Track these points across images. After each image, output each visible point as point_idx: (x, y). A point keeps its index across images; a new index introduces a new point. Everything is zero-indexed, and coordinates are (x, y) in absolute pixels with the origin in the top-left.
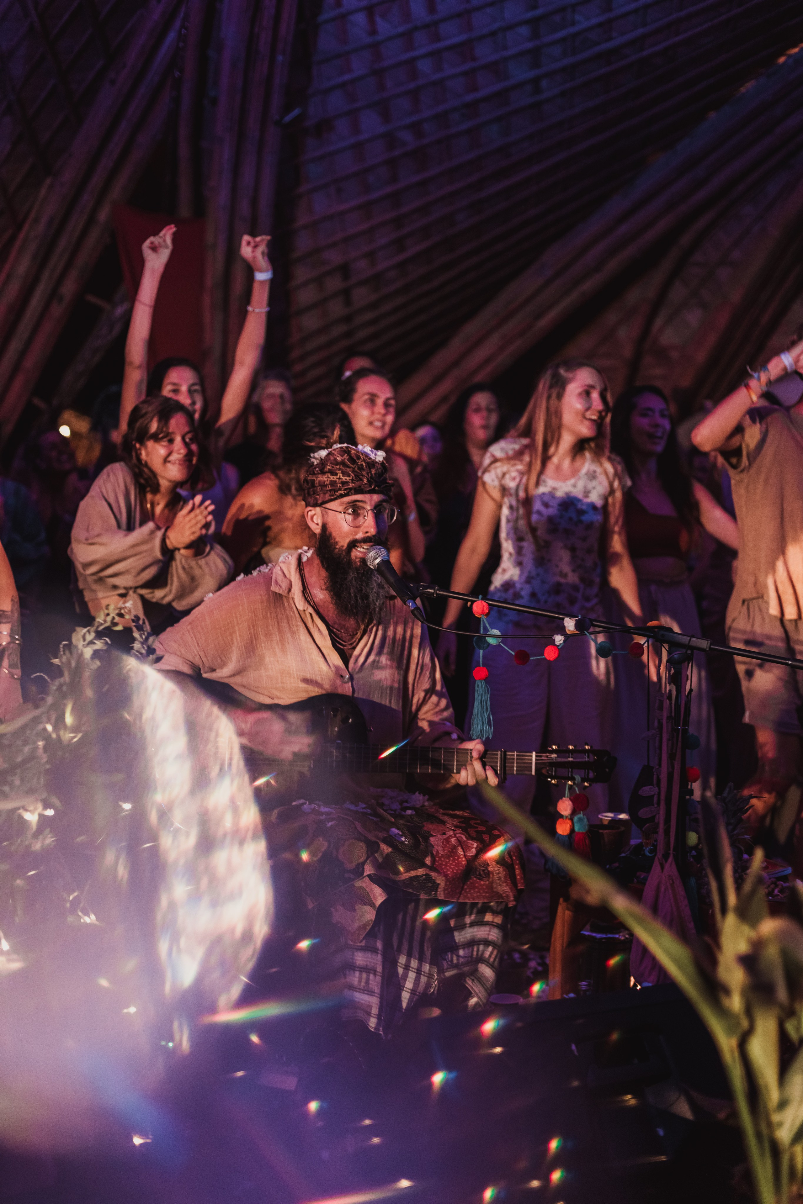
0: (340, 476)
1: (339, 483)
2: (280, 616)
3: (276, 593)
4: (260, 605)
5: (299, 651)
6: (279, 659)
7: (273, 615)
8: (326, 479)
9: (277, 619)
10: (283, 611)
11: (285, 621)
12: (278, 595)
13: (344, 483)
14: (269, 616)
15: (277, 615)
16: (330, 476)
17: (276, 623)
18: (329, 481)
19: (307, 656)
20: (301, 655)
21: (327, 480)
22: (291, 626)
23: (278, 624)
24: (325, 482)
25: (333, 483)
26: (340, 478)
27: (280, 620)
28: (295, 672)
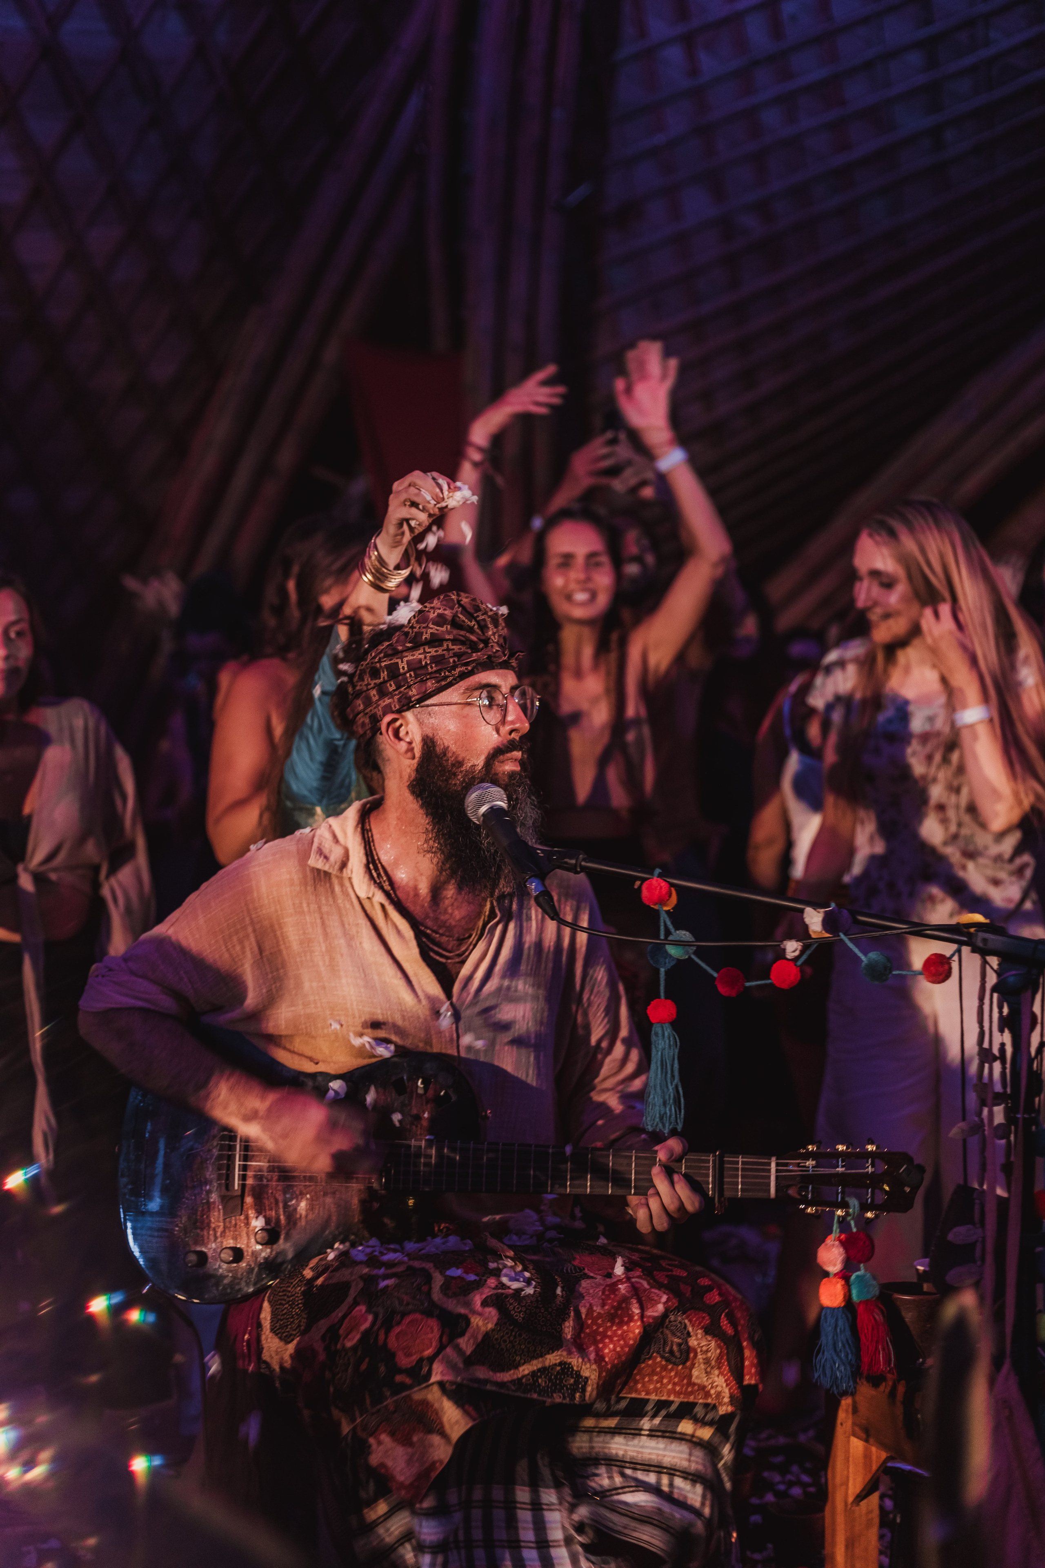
0: (448, 645)
1: (451, 657)
2: (325, 909)
3: (318, 870)
4: (288, 889)
5: (361, 970)
6: (327, 984)
7: (313, 907)
8: (422, 656)
9: (321, 913)
10: (331, 899)
11: (335, 917)
12: (322, 874)
13: (459, 655)
14: (306, 909)
15: (320, 908)
16: (427, 650)
17: (318, 921)
18: (428, 658)
19: (376, 977)
20: (365, 976)
21: (425, 657)
22: (347, 926)
23: (323, 923)
24: (420, 661)
25: (437, 660)
26: (448, 650)
27: (325, 916)
28: (355, 1006)
